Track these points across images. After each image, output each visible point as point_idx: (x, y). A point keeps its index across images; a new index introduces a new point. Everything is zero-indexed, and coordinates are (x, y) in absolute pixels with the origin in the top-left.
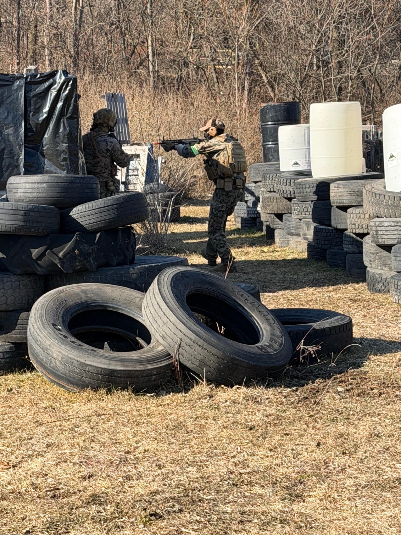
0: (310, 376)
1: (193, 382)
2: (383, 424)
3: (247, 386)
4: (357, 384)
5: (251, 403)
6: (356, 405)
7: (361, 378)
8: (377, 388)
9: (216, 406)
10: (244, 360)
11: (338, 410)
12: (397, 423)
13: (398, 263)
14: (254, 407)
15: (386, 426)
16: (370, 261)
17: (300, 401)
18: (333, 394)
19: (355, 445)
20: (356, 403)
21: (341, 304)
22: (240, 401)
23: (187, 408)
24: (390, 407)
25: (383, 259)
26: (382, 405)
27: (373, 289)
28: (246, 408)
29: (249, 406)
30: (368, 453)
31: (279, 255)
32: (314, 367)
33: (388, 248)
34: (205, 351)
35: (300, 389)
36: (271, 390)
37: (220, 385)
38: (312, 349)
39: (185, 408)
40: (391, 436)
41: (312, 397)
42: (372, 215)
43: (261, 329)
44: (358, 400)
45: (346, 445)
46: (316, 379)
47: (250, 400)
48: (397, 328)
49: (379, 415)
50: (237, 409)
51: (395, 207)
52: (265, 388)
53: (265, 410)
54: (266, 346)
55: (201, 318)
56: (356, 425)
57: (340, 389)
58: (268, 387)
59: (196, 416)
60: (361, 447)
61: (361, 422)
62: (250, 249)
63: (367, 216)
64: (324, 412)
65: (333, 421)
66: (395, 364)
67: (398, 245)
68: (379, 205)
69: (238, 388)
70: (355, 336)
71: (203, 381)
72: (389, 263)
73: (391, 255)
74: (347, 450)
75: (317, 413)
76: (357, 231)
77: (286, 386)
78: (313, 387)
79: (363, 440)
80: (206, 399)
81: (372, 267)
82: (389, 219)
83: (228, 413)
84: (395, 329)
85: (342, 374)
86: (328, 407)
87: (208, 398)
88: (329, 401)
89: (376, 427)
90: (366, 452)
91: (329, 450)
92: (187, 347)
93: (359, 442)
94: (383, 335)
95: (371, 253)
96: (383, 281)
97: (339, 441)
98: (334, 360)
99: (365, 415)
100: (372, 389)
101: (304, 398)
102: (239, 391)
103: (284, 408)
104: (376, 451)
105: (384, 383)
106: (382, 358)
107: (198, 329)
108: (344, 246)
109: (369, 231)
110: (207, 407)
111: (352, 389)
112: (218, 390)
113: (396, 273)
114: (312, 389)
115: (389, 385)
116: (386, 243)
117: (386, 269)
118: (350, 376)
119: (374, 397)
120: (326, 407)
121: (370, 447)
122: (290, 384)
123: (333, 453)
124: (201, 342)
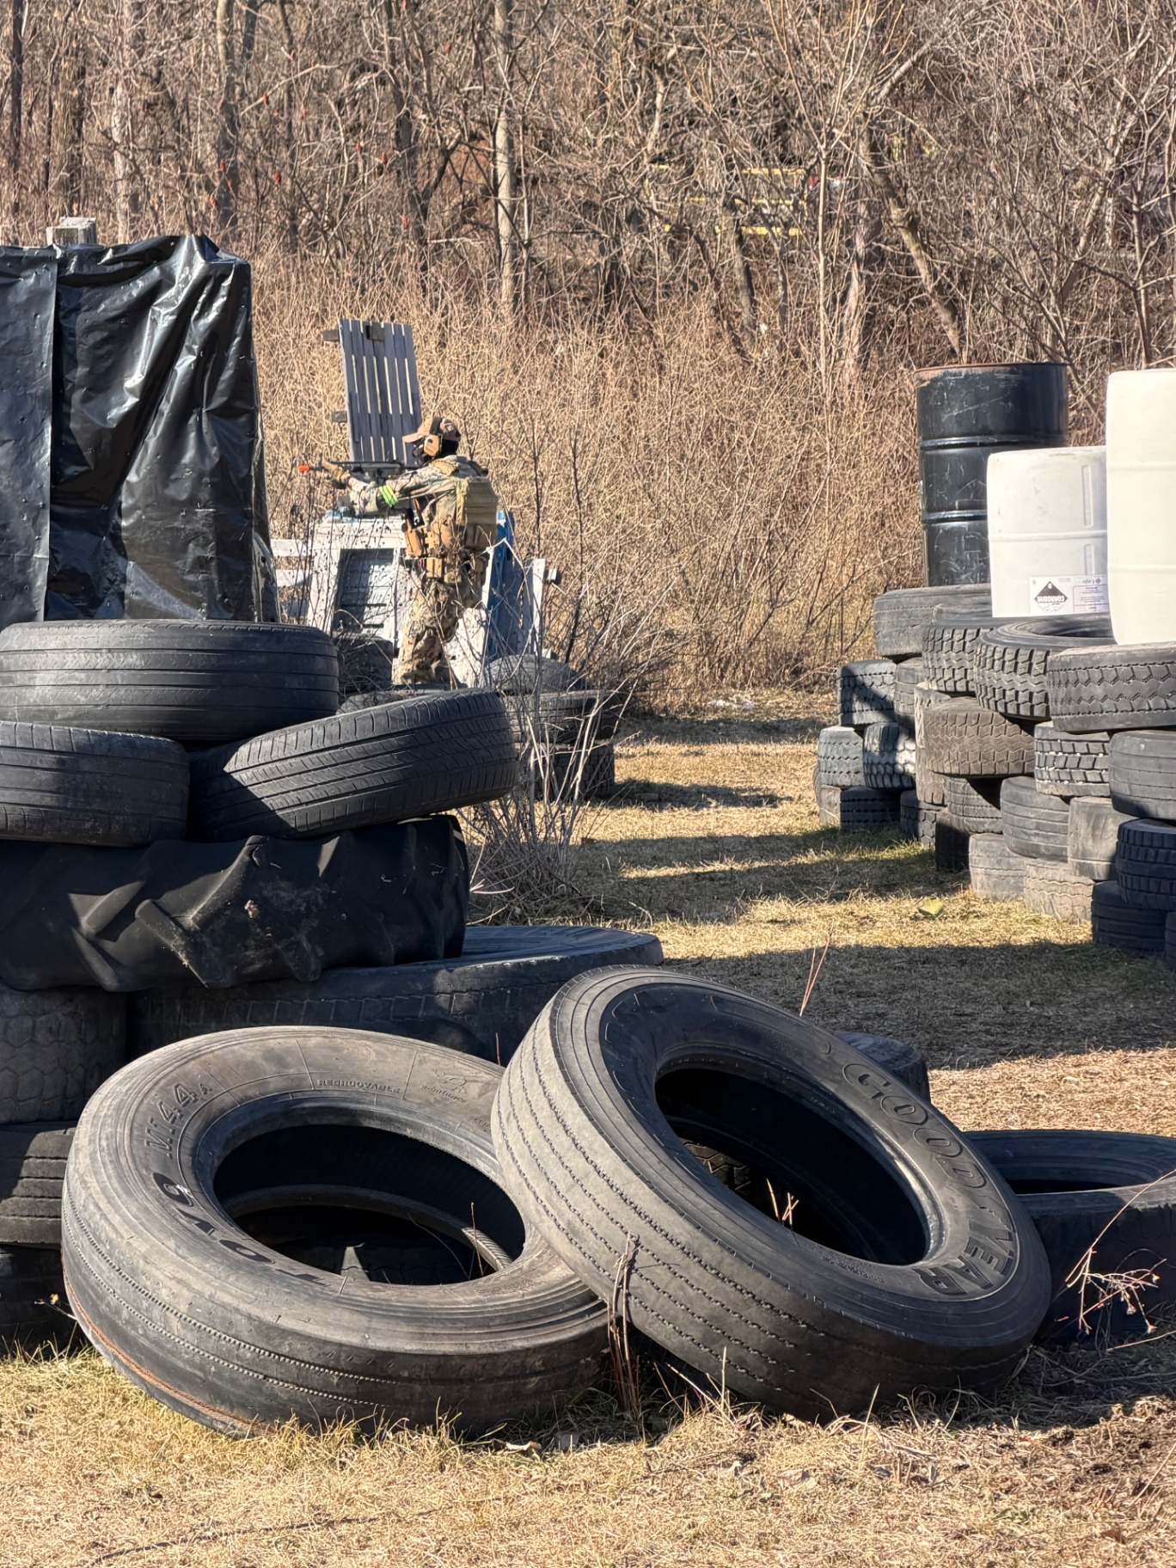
0: (1116, 1384)
1: (681, 1402)
3: (885, 1417)
5: (897, 1485)
9: (767, 1495)
10: (870, 1322)
14: (909, 1499)
17: (1078, 1481)
22: (856, 1475)
23: (659, 1498)
28: (879, 1506)
29: (891, 1498)
31: (987, 931)
32: (1128, 1350)
34: (728, 1287)
35: (1081, 1434)
36: (973, 1439)
37: (779, 1414)
38: (1123, 1284)
39: (650, 1500)
41: (1126, 1466)
43: (935, 1205)
46: (1137, 1398)
47: (896, 1473)
50: (845, 1507)
52: (950, 1429)
53: (952, 1512)
54: (955, 1269)
55: (711, 1160)
58: (958, 1423)
59: (692, 1532)
62: (877, 907)
69: (847, 1427)
71: (716, 1396)
75: (1149, 1528)
77: (1029, 1423)
78: (1128, 1427)
80: (727, 1465)
83: (812, 1520)
87: (737, 1464)
92: (658, 1270)
101: (1096, 1467)
102: (852, 1438)
103: (1024, 1506)
107: (703, 1204)
110: (734, 1497)
112: (773, 1434)
114: (1124, 1434)
122: (1040, 1414)
124: (711, 1252)
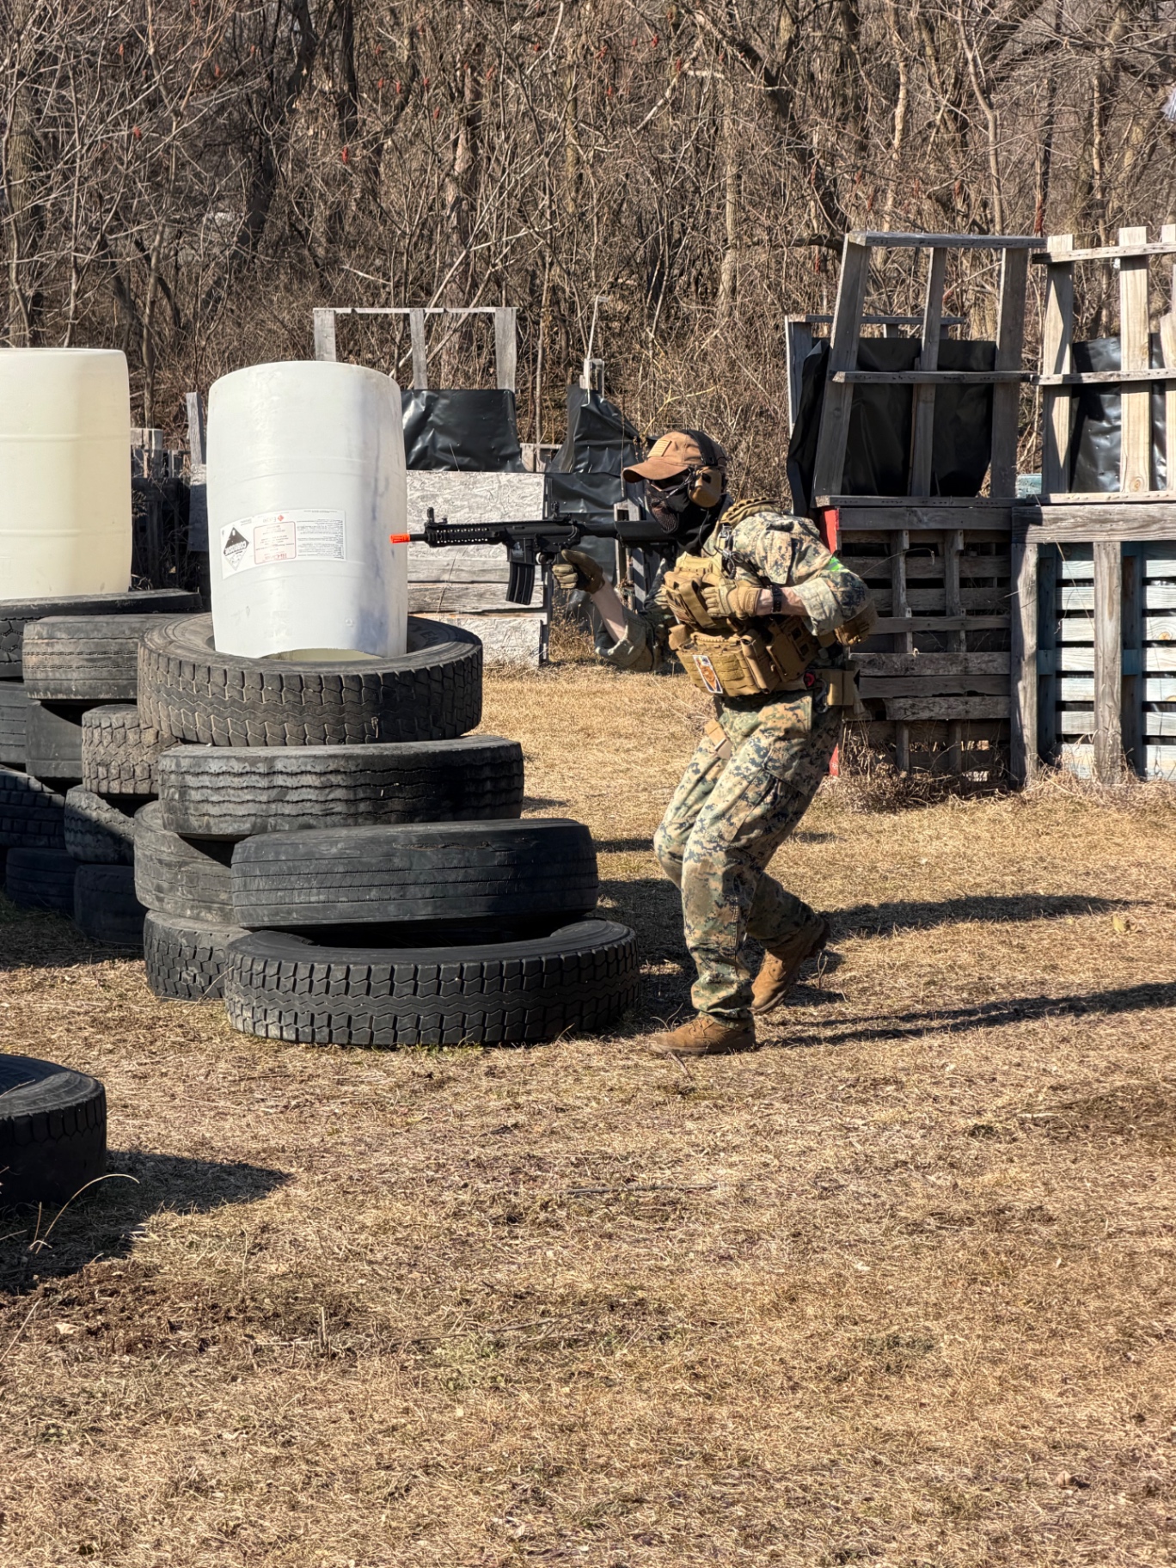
2: (216, 1448)
4: (123, 1310)
6: (123, 1382)
7: (137, 1289)
8: (191, 1327)
11: (61, 1402)
12: (264, 1443)
13: (253, 899)
15: (223, 1453)
16: (159, 889)
18: (44, 1347)
19: (123, 1519)
20: (122, 1376)
21: (58, 1033)
24: (237, 1388)
25: (201, 884)
26: (211, 1382)
27: (167, 985)
30: (168, 1548)
33: (219, 848)
40: (241, 1488)
42: (165, 733)
44: (130, 1365)
45: (91, 1522)
48: (250, 1118)
49: (200, 1415)
51: (244, 708)
56: (126, 1452)
57: (64, 1328)
60: (143, 1528)
61: (139, 1442)
63: (149, 737)
64: (13, 1409)
65: (45, 1437)
66: (248, 1244)
67: (257, 838)
68: (188, 700)
70: (112, 1144)
72: (223, 896)
73: (232, 872)
74: (94, 1538)
76: (115, 788)
79: (150, 1503)
81: (163, 910)
82: (226, 751)
84: (243, 1122)
85: (71, 1277)
86: (26, 1390)
88: (29, 1370)
89: (191, 1458)
90: (158, 1545)
91: (33, 1539)
93: (137, 1510)
94: (204, 1143)
95: (160, 861)
96: (200, 958)
97: (68, 1507)
98: (43, 1227)
99: (155, 1416)
100: (173, 1328)
104: (193, 1541)
105: (214, 1306)
106: (206, 1222)
108: (69, 837)
109: (157, 789)
111: (107, 1326)
113: (248, 933)
115: (233, 1314)
116: (215, 831)
117: (209, 917)
118: (99, 1282)
119: (181, 1354)
120: (21, 1391)
121: (173, 1526)
123: (48, 1549)
